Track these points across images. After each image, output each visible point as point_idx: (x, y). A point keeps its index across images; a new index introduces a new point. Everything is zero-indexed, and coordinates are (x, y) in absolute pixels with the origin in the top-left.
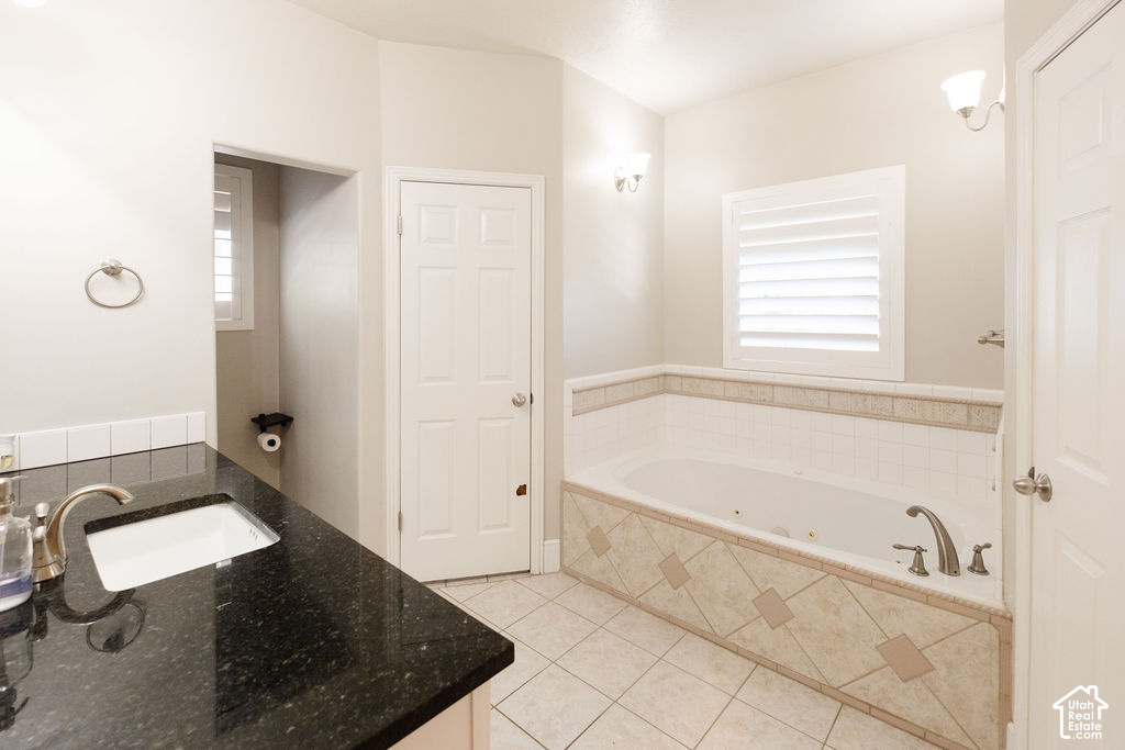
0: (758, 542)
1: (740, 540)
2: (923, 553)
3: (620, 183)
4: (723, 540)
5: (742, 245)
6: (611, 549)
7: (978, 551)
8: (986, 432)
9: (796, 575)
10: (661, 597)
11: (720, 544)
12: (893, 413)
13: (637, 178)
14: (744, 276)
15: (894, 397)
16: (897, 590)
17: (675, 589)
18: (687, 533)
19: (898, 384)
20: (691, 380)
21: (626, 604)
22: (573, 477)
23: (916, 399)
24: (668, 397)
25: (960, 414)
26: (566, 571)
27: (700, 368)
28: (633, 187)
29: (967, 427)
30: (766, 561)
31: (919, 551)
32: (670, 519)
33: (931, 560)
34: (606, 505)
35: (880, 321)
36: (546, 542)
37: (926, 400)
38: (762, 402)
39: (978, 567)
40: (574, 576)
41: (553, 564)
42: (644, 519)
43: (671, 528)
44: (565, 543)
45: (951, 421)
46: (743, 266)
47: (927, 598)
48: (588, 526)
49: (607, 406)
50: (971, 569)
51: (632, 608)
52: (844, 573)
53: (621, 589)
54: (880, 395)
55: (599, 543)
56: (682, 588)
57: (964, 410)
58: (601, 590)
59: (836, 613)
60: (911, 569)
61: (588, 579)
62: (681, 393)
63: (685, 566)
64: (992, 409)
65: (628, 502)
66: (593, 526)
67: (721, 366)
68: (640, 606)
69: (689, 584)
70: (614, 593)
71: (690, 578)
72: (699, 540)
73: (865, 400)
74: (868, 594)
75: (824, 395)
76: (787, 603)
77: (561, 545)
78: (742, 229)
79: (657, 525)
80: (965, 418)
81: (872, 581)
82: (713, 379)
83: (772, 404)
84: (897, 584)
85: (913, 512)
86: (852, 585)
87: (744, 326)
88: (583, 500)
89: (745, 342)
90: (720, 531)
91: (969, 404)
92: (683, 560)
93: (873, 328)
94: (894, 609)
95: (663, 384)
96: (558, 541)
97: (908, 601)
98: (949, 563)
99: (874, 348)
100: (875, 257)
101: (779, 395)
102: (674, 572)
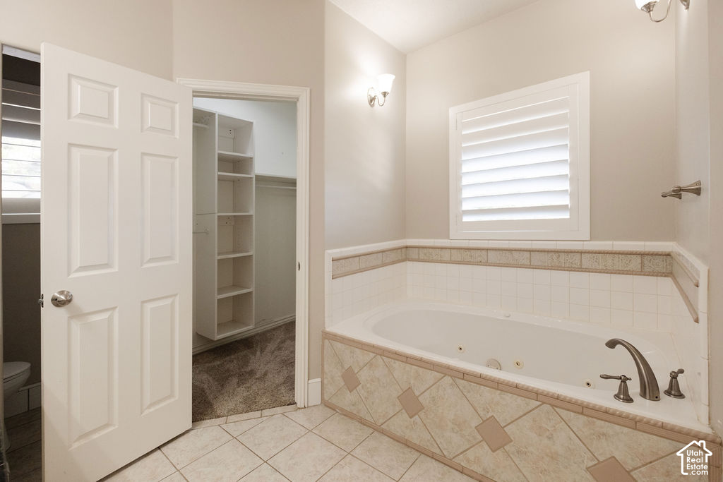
0: (480, 377)
1: (464, 375)
2: (628, 382)
3: (372, 100)
4: (451, 376)
5: (463, 145)
6: (360, 386)
7: (674, 376)
8: (657, 276)
9: (513, 404)
10: (400, 424)
11: (448, 380)
12: (581, 265)
13: (385, 94)
14: (465, 169)
15: (581, 253)
16: (606, 416)
17: (411, 418)
18: (421, 370)
19: (585, 242)
20: (425, 251)
21: (371, 431)
22: (331, 328)
23: (599, 253)
24: (409, 264)
25: (635, 263)
26: (326, 404)
27: (432, 240)
28: (381, 103)
29: (642, 273)
30: (487, 394)
31: (624, 380)
32: (407, 359)
33: (634, 387)
34: (357, 350)
35: (570, 195)
36: (310, 382)
37: (607, 253)
38: (479, 263)
39: (674, 391)
40: (333, 408)
41: (315, 399)
42: (386, 360)
43: (408, 366)
44: (325, 381)
45: (628, 269)
46: (464, 160)
47: (636, 424)
48: (343, 367)
49: (361, 271)
50: (668, 393)
51: (376, 434)
52: (557, 402)
53: (368, 418)
54: (571, 252)
55: (351, 380)
56: (417, 416)
57: (638, 259)
58: (353, 419)
59: (549, 438)
60: (617, 396)
61: (342, 410)
62: (418, 260)
63: (420, 398)
64: (662, 257)
65: (374, 346)
66: (346, 367)
67: (448, 237)
68: (383, 432)
69: (422, 414)
70: (363, 422)
71: (424, 408)
72: (430, 376)
73: (559, 256)
74: (579, 421)
75: (527, 254)
76: (505, 429)
77: (322, 382)
78: (463, 133)
79: (397, 364)
80: (639, 266)
81: (583, 409)
82: (442, 248)
83: (487, 264)
84: (606, 412)
85: (612, 344)
86: (564, 413)
87: (466, 206)
88: (339, 345)
89: (466, 219)
90: (448, 367)
91: (642, 254)
92: (417, 393)
93: (565, 200)
94: (604, 434)
95: (405, 254)
96: (319, 380)
97: (617, 427)
98: (650, 389)
99: (565, 215)
100: (567, 145)
101: (492, 257)
102: (410, 403)
